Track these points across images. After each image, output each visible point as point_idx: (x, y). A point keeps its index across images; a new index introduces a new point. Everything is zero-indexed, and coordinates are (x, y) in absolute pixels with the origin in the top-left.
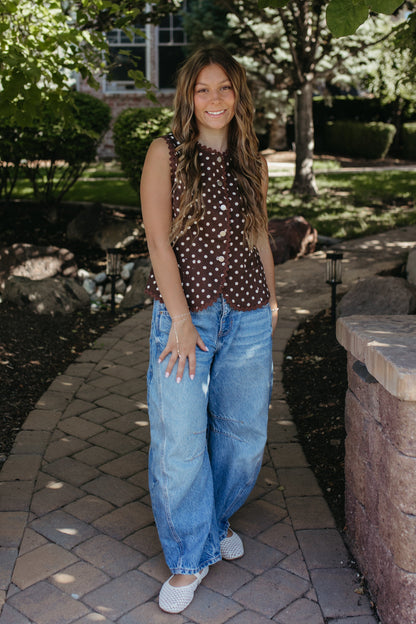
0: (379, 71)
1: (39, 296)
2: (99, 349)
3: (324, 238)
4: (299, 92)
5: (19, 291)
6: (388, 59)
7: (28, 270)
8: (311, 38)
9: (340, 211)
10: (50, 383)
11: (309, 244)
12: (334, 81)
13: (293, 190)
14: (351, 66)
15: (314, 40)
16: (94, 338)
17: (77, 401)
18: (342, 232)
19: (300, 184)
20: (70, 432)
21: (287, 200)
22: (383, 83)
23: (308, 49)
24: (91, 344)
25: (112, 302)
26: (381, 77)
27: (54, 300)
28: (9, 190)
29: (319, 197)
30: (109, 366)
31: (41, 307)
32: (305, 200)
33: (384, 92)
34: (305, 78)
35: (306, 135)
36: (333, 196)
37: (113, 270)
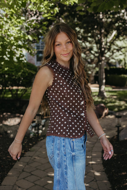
0: (124, 59)
1: (12, 131)
2: (33, 151)
3: (110, 111)
4: (100, 63)
5: (4, 129)
7: (9, 122)
8: (104, 46)
9: (114, 102)
10: (14, 165)
11: (106, 113)
12: (110, 61)
13: (98, 96)
16: (31, 147)
17: (24, 172)
18: (116, 109)
19: (101, 94)
20: (20, 186)
21: (97, 99)
22: (125, 62)
23: (103, 49)
24: (30, 149)
25: (38, 133)
28: (3, 95)
29: (107, 98)
30: (36, 158)
31: (12, 135)
32: (103, 99)
33: (126, 65)
34: (102, 58)
36: (111, 98)
37: (38, 122)
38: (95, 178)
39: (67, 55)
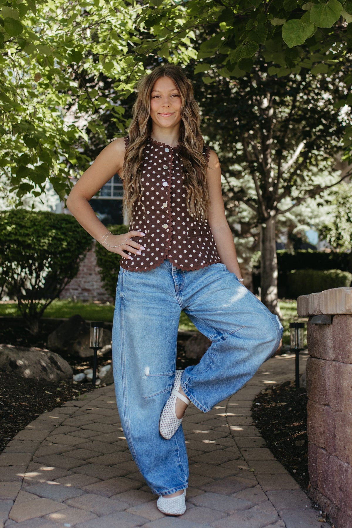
0: (335, 224)
1: (26, 362)
2: (82, 400)
4: (264, 225)
5: (7, 357)
6: (343, 213)
8: (273, 180)
10: (38, 416)
12: (295, 230)
14: (311, 218)
15: (276, 181)
16: (77, 394)
17: (64, 426)
22: (340, 234)
23: (271, 189)
24: (74, 397)
26: (337, 229)
27: (40, 368)
29: (283, 320)
30: (92, 408)
31: (27, 372)
33: (341, 242)
34: (269, 213)
35: (271, 264)
38: (230, 434)
39: (168, 115)
